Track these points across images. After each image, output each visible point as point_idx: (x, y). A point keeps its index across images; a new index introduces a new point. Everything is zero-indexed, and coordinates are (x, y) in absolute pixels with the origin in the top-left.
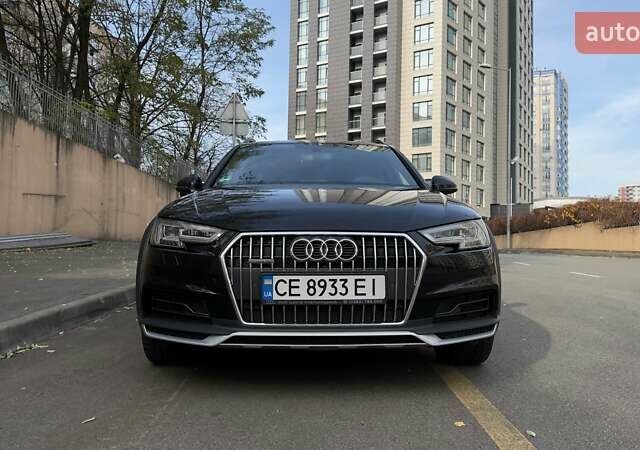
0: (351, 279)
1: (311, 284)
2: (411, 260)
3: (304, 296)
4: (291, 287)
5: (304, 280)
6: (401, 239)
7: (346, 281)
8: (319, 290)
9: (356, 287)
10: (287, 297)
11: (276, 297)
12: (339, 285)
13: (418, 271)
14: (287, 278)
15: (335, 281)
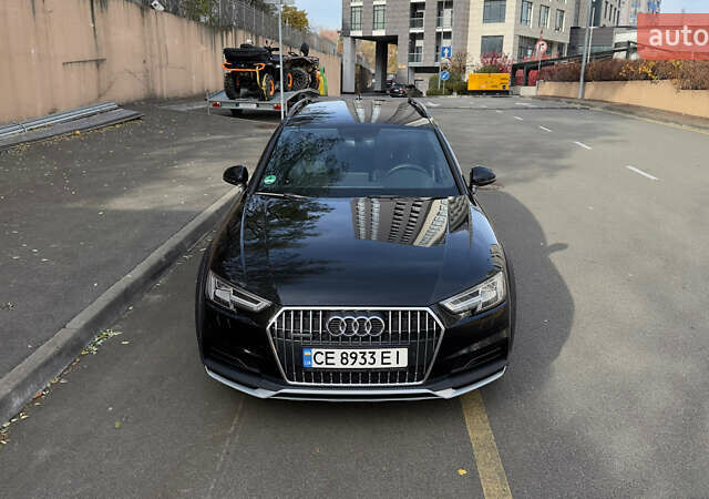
0: (378, 352)
1: (344, 356)
2: (431, 332)
3: (339, 365)
4: (327, 358)
5: (338, 352)
6: (423, 313)
7: (374, 353)
8: (351, 361)
9: (383, 358)
10: (324, 366)
11: (315, 365)
12: (368, 356)
13: (437, 341)
14: (323, 351)
15: (364, 353)
